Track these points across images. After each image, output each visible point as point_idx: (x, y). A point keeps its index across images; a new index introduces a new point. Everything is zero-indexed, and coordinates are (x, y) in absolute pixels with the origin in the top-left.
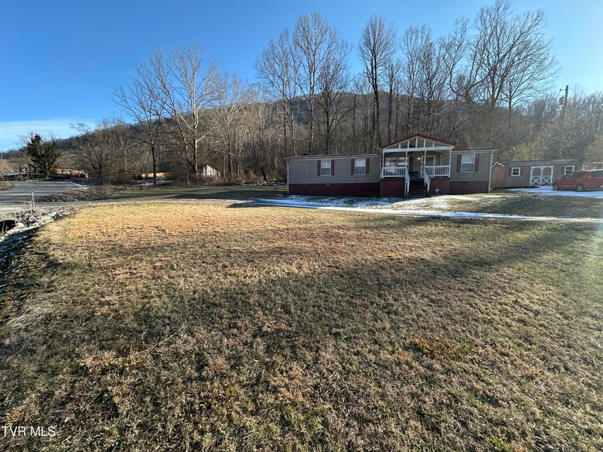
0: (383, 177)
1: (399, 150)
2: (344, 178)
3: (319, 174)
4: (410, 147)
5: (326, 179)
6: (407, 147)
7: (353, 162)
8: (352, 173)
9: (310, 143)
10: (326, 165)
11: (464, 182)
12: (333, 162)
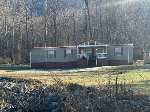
0: (78, 58)
1: (84, 46)
2: (60, 59)
3: (47, 57)
4: (89, 45)
5: (51, 60)
6: (88, 45)
7: (65, 51)
8: (65, 57)
9: (45, 36)
10: (51, 53)
11: (118, 61)
12: (55, 51)
